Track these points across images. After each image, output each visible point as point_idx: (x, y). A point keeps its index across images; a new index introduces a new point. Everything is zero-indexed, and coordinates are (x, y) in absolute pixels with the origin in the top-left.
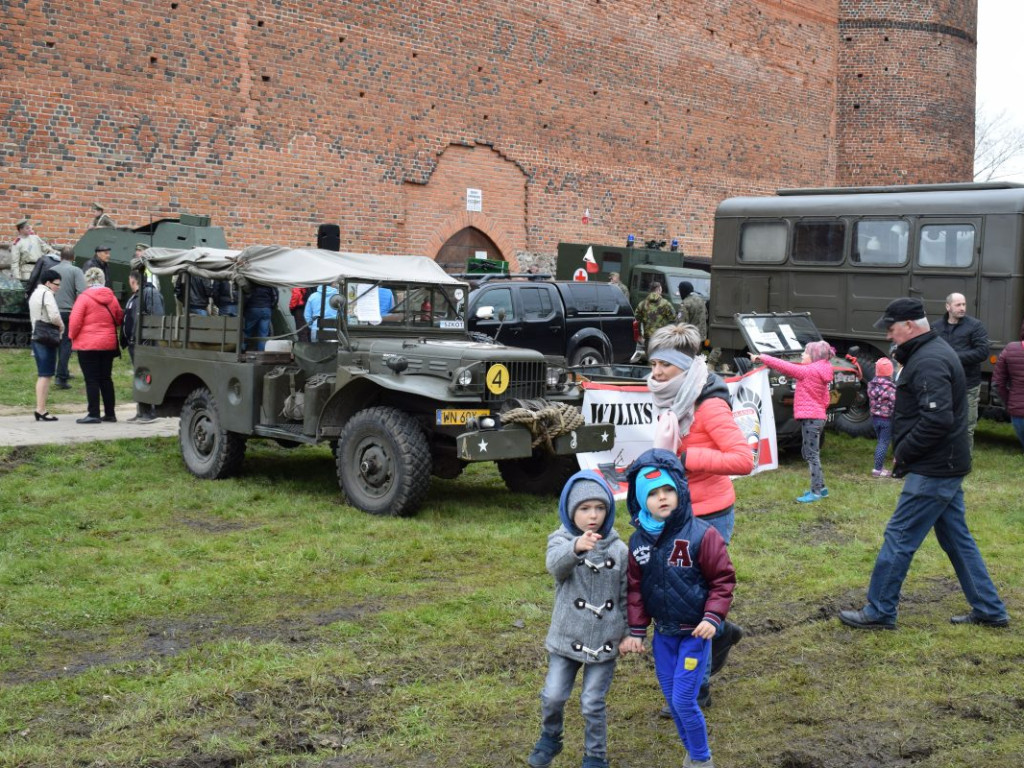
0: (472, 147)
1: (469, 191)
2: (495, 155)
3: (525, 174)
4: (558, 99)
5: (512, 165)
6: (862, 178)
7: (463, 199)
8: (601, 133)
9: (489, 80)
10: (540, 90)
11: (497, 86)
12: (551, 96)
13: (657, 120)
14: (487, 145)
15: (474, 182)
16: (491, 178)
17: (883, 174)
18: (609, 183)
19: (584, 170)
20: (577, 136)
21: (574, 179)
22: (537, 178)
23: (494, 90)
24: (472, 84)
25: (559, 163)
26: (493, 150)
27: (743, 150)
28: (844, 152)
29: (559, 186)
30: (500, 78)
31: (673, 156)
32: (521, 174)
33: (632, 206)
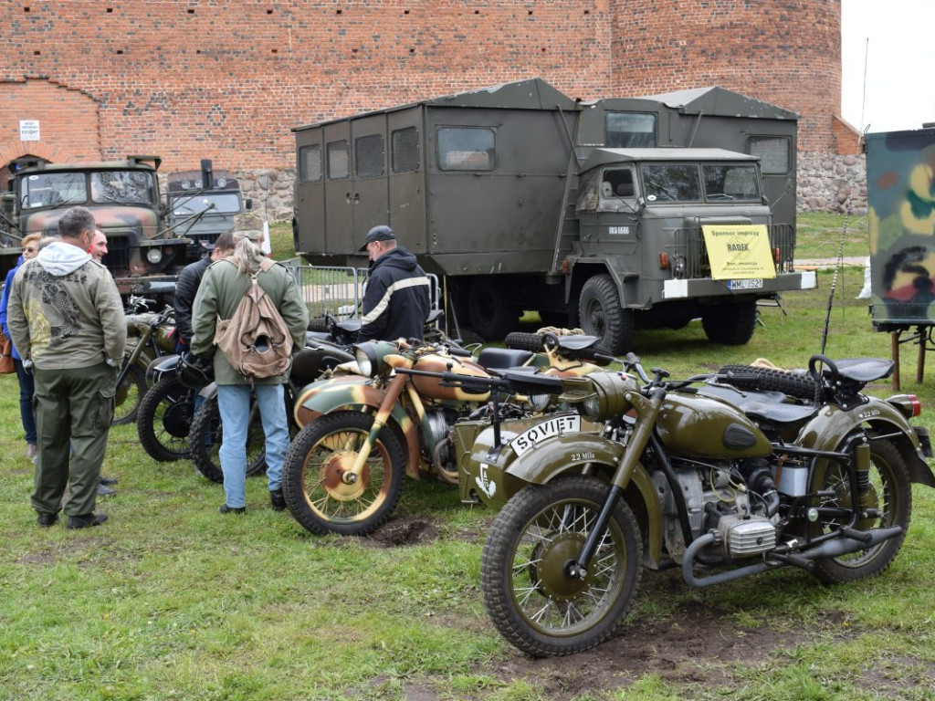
0: (24, 82)
1: (22, 123)
2: (54, 86)
3: (95, 101)
4: (137, 24)
5: (78, 93)
6: (637, 54)
7: (16, 130)
8: (202, 49)
9: (38, 18)
10: (110, 18)
11: (50, 22)
12: (126, 22)
13: (287, 27)
14: (41, 78)
15: (28, 114)
16: (51, 108)
17: (658, 48)
18: (217, 98)
19: (177, 88)
20: (166, 56)
21: (165, 98)
22: (111, 102)
23: (46, 26)
24: (16, 25)
25: (142, 85)
26: (51, 83)
27: (434, 42)
28: (618, 27)
29: (144, 107)
30: (53, 14)
31: (317, 60)
32: (90, 101)
33: (253, 117)
